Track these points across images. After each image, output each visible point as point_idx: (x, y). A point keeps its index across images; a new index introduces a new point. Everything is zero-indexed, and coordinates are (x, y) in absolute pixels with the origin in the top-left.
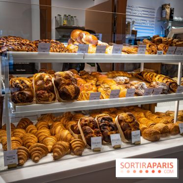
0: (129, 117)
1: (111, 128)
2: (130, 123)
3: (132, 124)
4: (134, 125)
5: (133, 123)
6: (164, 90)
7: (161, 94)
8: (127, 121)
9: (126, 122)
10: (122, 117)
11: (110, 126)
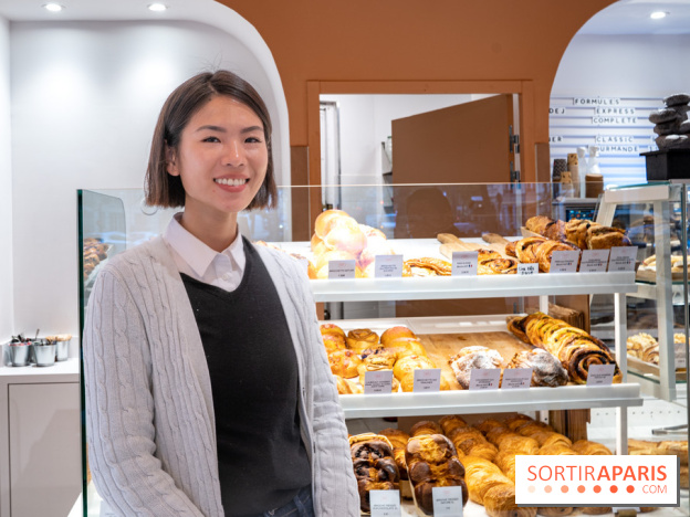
0: (436, 447)
1: (380, 472)
2: (438, 464)
3: (441, 467)
4: (447, 472)
5: (445, 466)
6: (540, 373)
7: (536, 385)
8: (428, 457)
9: (422, 460)
10: (416, 447)
11: (378, 466)
